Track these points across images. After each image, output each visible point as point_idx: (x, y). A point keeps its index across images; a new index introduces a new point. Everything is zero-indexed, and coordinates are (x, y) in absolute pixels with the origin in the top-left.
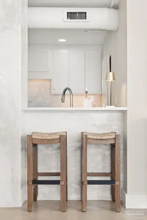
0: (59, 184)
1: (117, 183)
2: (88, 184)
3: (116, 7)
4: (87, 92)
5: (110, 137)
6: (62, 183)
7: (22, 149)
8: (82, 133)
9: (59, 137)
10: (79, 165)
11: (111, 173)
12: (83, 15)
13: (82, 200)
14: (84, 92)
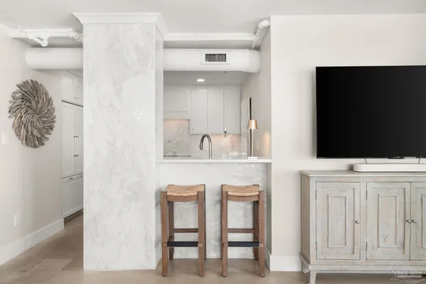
0: (197, 246)
1: (261, 245)
2: (229, 246)
3: (258, 48)
4: (225, 132)
5: (253, 194)
6: (200, 245)
7: (156, 205)
8: (222, 186)
9: (196, 193)
10: (219, 220)
11: (254, 229)
12: (222, 58)
13: (221, 259)
14: (223, 132)
